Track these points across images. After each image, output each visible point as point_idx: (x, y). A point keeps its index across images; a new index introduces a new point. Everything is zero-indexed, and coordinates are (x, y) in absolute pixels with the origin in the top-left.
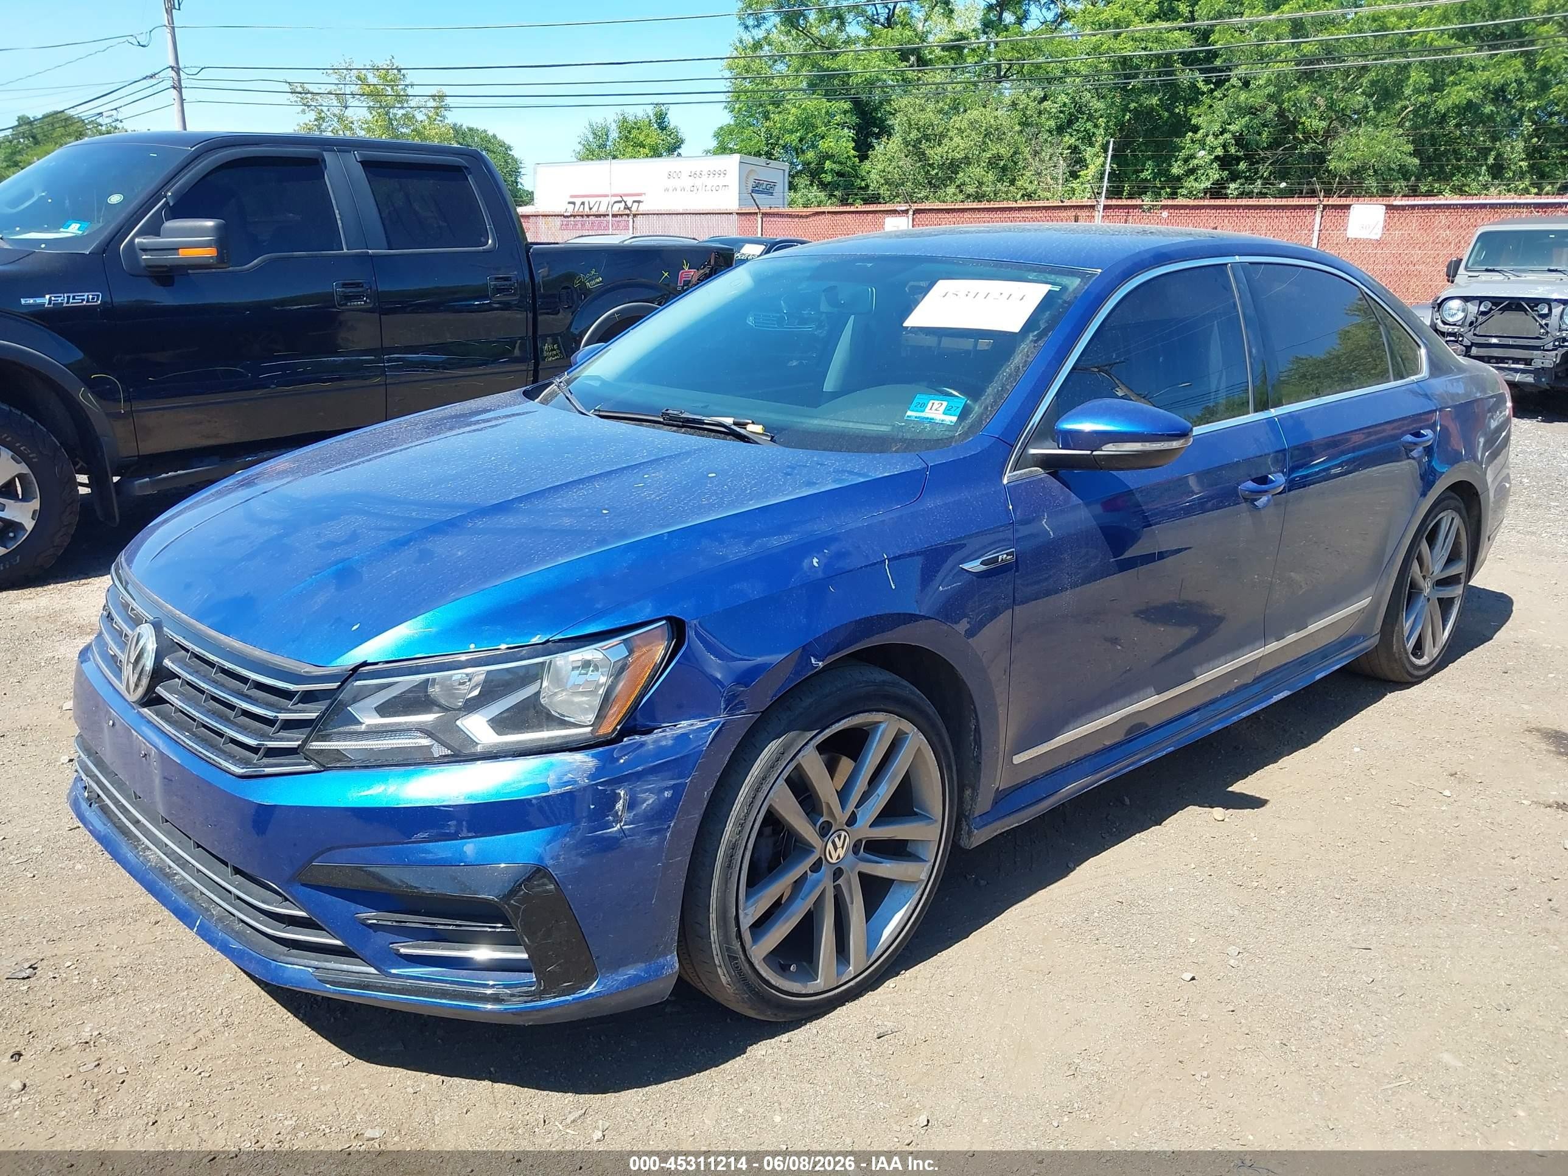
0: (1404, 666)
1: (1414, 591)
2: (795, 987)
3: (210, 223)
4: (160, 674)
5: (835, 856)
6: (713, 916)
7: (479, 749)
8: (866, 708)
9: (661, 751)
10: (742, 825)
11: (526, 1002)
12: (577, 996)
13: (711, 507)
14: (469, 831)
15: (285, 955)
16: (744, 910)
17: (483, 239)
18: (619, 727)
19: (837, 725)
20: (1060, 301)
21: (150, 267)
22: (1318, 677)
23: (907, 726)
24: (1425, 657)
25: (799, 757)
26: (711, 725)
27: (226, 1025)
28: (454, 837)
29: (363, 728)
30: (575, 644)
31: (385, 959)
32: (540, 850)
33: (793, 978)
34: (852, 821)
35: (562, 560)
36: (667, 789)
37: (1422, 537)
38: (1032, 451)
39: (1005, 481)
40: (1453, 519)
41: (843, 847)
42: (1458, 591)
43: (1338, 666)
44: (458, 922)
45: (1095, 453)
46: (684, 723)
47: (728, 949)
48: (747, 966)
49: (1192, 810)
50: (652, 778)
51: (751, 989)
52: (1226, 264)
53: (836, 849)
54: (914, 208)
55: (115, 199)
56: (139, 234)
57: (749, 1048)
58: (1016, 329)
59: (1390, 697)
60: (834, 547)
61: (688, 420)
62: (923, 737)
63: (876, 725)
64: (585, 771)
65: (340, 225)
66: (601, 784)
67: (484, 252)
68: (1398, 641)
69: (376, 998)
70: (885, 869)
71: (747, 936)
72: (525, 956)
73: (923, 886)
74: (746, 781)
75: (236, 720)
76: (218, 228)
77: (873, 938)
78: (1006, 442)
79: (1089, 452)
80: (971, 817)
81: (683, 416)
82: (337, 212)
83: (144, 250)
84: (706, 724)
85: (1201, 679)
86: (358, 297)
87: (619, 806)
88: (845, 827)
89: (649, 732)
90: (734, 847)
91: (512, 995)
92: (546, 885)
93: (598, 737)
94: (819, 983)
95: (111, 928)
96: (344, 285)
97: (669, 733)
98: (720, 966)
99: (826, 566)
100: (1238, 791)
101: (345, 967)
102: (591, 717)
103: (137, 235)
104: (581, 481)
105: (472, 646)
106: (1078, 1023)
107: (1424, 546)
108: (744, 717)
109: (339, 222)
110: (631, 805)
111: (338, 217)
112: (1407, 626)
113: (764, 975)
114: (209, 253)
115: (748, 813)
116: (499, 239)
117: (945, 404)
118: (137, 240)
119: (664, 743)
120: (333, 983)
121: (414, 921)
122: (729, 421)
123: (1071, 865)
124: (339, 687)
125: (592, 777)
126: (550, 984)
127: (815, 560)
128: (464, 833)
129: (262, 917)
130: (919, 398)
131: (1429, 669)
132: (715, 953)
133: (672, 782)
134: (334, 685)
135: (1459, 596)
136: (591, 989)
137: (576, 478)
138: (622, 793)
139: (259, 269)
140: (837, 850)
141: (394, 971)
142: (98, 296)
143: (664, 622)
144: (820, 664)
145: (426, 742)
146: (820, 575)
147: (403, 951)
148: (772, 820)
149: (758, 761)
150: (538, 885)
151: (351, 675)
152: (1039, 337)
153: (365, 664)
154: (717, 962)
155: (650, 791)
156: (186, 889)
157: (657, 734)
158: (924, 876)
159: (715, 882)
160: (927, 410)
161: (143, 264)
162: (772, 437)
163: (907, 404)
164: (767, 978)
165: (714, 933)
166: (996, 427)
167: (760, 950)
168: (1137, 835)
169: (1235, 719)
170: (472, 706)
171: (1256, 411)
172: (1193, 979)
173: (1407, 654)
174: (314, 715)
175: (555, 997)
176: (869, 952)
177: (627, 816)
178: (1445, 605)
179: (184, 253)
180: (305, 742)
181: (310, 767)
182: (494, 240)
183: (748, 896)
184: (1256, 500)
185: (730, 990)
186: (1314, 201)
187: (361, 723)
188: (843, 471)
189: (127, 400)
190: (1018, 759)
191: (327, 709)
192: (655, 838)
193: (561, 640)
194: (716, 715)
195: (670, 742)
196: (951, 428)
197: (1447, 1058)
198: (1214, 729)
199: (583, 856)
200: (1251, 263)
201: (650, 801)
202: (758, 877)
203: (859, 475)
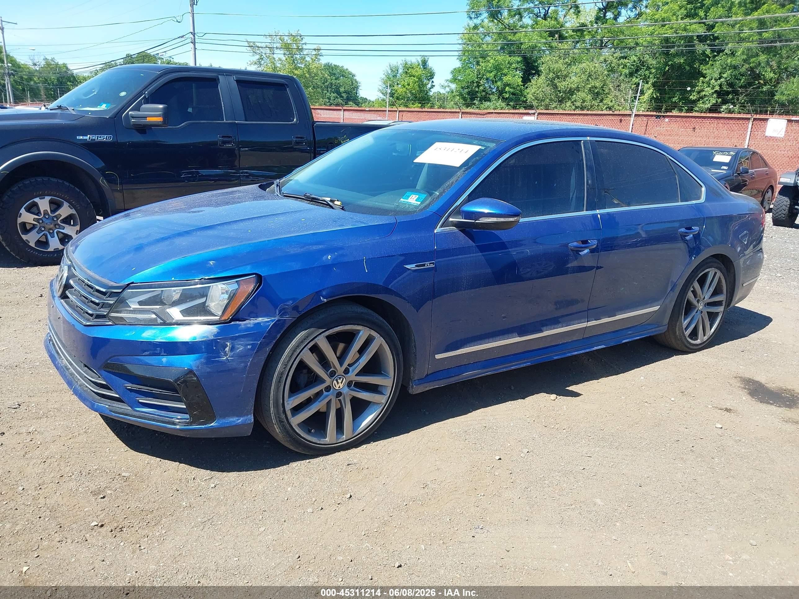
0: (683, 343)
1: (690, 307)
2: (314, 440)
3: (161, 106)
4: (67, 286)
5: (337, 386)
6: (271, 402)
7: (174, 321)
8: (352, 323)
9: (248, 329)
10: (286, 365)
11: (185, 426)
12: (206, 426)
13: (294, 232)
14: (164, 353)
15: (99, 400)
16: (287, 402)
17: (291, 118)
18: (231, 317)
19: (336, 328)
20: (482, 154)
21: (135, 125)
22: (624, 341)
23: (374, 333)
24: (699, 340)
25: (316, 339)
26: (272, 321)
27: (86, 432)
28: (159, 355)
29: (131, 309)
30: (213, 281)
31: (134, 404)
32: (191, 363)
33: (313, 435)
34: (346, 371)
35: (220, 248)
36: (249, 345)
37: (694, 280)
38: (451, 219)
39: (435, 232)
40: (715, 273)
41: (342, 383)
42: (721, 309)
43: (638, 338)
44: (160, 390)
45: (476, 221)
46: (260, 319)
47: (279, 417)
48: (288, 426)
49: (543, 395)
50: (242, 339)
51: (290, 436)
52: (581, 140)
53: (338, 383)
54: (538, 112)
55: (123, 94)
56: (131, 110)
57: (291, 463)
58: (458, 165)
59: (675, 357)
60: (341, 252)
61: (314, 198)
62: (383, 339)
63: (358, 331)
64: (212, 333)
65: (223, 109)
66: (218, 339)
67: (291, 124)
68: (679, 330)
69: (129, 420)
70: (364, 395)
71: (289, 413)
72: (185, 407)
73: (383, 406)
74: (289, 347)
75: (88, 304)
76: (164, 109)
77: (355, 426)
78: (438, 215)
79: (474, 221)
80: (413, 380)
81: (312, 196)
82: (222, 103)
83: (133, 117)
84: (269, 320)
85: (546, 333)
86: (229, 142)
87: (227, 349)
88: (343, 374)
89: (244, 320)
90: (281, 374)
91: (179, 422)
92: (192, 377)
93: (222, 320)
94: (327, 440)
95: (55, 394)
96: (223, 137)
97: (252, 322)
98: (275, 424)
99: (333, 259)
100: (570, 389)
101: (120, 406)
102: (220, 313)
103: (130, 111)
104: (249, 219)
105: (173, 278)
106: (438, 469)
107: (696, 285)
108: (289, 318)
109: (223, 108)
110: (232, 349)
111: (223, 105)
112: (685, 323)
113: (298, 431)
114: (160, 119)
115: (289, 360)
116: (299, 119)
117: (417, 196)
118: (130, 113)
119: (249, 326)
120: (113, 412)
121: (144, 389)
122: (328, 199)
123: (471, 410)
124: (122, 291)
125: (215, 336)
126: (195, 420)
127: (330, 256)
128: (163, 354)
129: (92, 384)
130: (408, 193)
131: (700, 346)
132: (273, 418)
133: (252, 342)
134: (120, 291)
135: (721, 312)
136: (212, 425)
137: (247, 218)
138: (228, 344)
139: (183, 128)
140: (340, 385)
141: (138, 409)
142: (111, 137)
143: (254, 276)
144: (325, 300)
145: (154, 316)
146: (330, 263)
147: (140, 401)
148: (302, 365)
149: (295, 339)
150: (190, 377)
151: (126, 287)
152: (467, 169)
153: (133, 283)
154: (274, 422)
155: (241, 345)
156: (72, 374)
157: (247, 322)
158: (384, 401)
159: (273, 387)
160: (409, 199)
161: (132, 123)
162: (343, 207)
163: (402, 196)
164: (299, 433)
165: (272, 409)
166: (435, 207)
167: (296, 421)
168: (510, 402)
169: (570, 354)
170: (175, 304)
171: (586, 210)
172: (500, 459)
173: (685, 337)
174: (112, 302)
175: (197, 425)
176: (354, 430)
177: (230, 354)
178: (712, 316)
179: (149, 119)
180: (108, 313)
181: (110, 323)
182: (297, 120)
183: (290, 397)
184: (580, 251)
185: (281, 435)
186: (749, 116)
187: (130, 307)
188: (359, 222)
189: (121, 184)
190: (438, 357)
191: (117, 300)
192: (242, 364)
193: (208, 279)
194: (275, 317)
195: (252, 326)
196: (416, 207)
197: (598, 501)
198: (555, 358)
199: (209, 368)
200: (596, 141)
201: (241, 349)
202: (295, 389)
203: (364, 223)
